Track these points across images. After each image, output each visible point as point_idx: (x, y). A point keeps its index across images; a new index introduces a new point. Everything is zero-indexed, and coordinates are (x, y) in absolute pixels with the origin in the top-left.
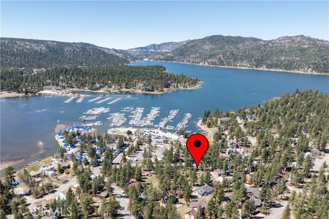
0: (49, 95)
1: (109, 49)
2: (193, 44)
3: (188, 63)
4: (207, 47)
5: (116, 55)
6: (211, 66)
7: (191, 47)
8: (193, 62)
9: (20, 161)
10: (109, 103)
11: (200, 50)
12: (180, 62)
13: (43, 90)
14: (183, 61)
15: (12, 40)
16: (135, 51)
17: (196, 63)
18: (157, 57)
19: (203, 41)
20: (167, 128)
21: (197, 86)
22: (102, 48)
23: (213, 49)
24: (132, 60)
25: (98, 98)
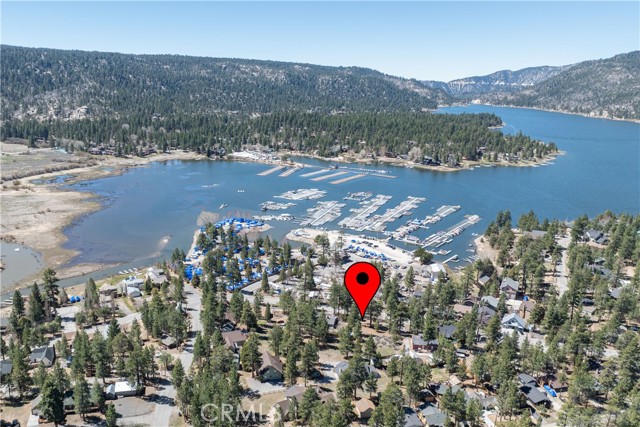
0: (245, 159)
1: (404, 80)
2: (585, 69)
3: (565, 112)
4: (614, 77)
5: (413, 92)
6: (615, 118)
7: (578, 77)
8: (576, 110)
9: (112, 266)
10: (333, 183)
11: (598, 85)
12: (548, 108)
13: (239, 151)
14: (554, 107)
15: (234, 63)
16: (464, 83)
17: (582, 111)
18: (501, 96)
19: (608, 64)
20: (405, 240)
21: (545, 161)
22: (391, 77)
23: (630, 81)
24: (444, 103)
25: (323, 171)
